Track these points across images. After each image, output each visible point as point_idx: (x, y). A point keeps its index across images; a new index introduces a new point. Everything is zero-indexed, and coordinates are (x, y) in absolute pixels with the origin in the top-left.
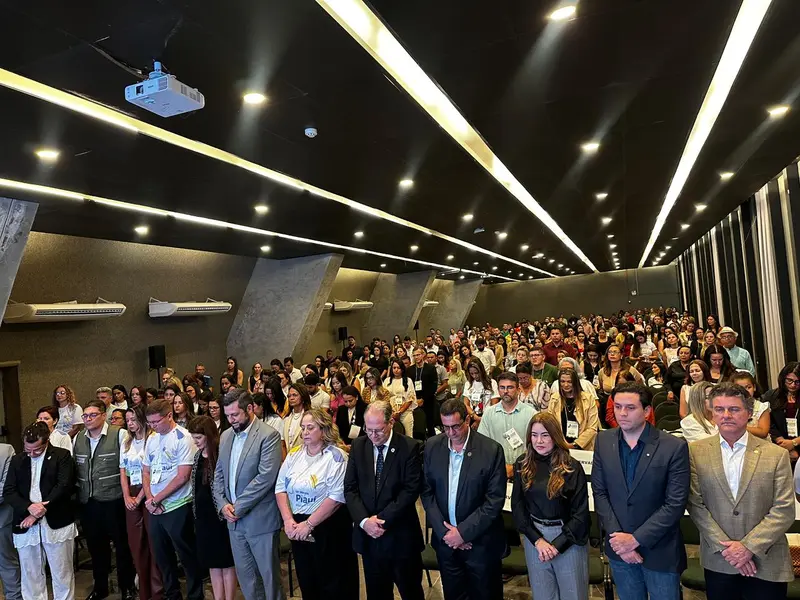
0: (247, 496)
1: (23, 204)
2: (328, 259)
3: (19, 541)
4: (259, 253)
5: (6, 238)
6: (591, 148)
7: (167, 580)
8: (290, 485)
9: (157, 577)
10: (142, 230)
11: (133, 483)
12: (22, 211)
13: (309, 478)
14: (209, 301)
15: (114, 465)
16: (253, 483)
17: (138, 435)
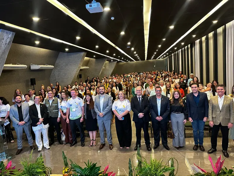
0: (106, 111)
1: (11, 33)
2: (83, 54)
3: (35, 129)
4: (64, 51)
5: (6, 43)
6: (172, 27)
7: (74, 137)
8: (118, 108)
9: (71, 136)
10: (37, 42)
11: (64, 112)
12: (11, 35)
13: (123, 106)
14: (46, 65)
15: (57, 108)
16: (107, 108)
17: (64, 99)
